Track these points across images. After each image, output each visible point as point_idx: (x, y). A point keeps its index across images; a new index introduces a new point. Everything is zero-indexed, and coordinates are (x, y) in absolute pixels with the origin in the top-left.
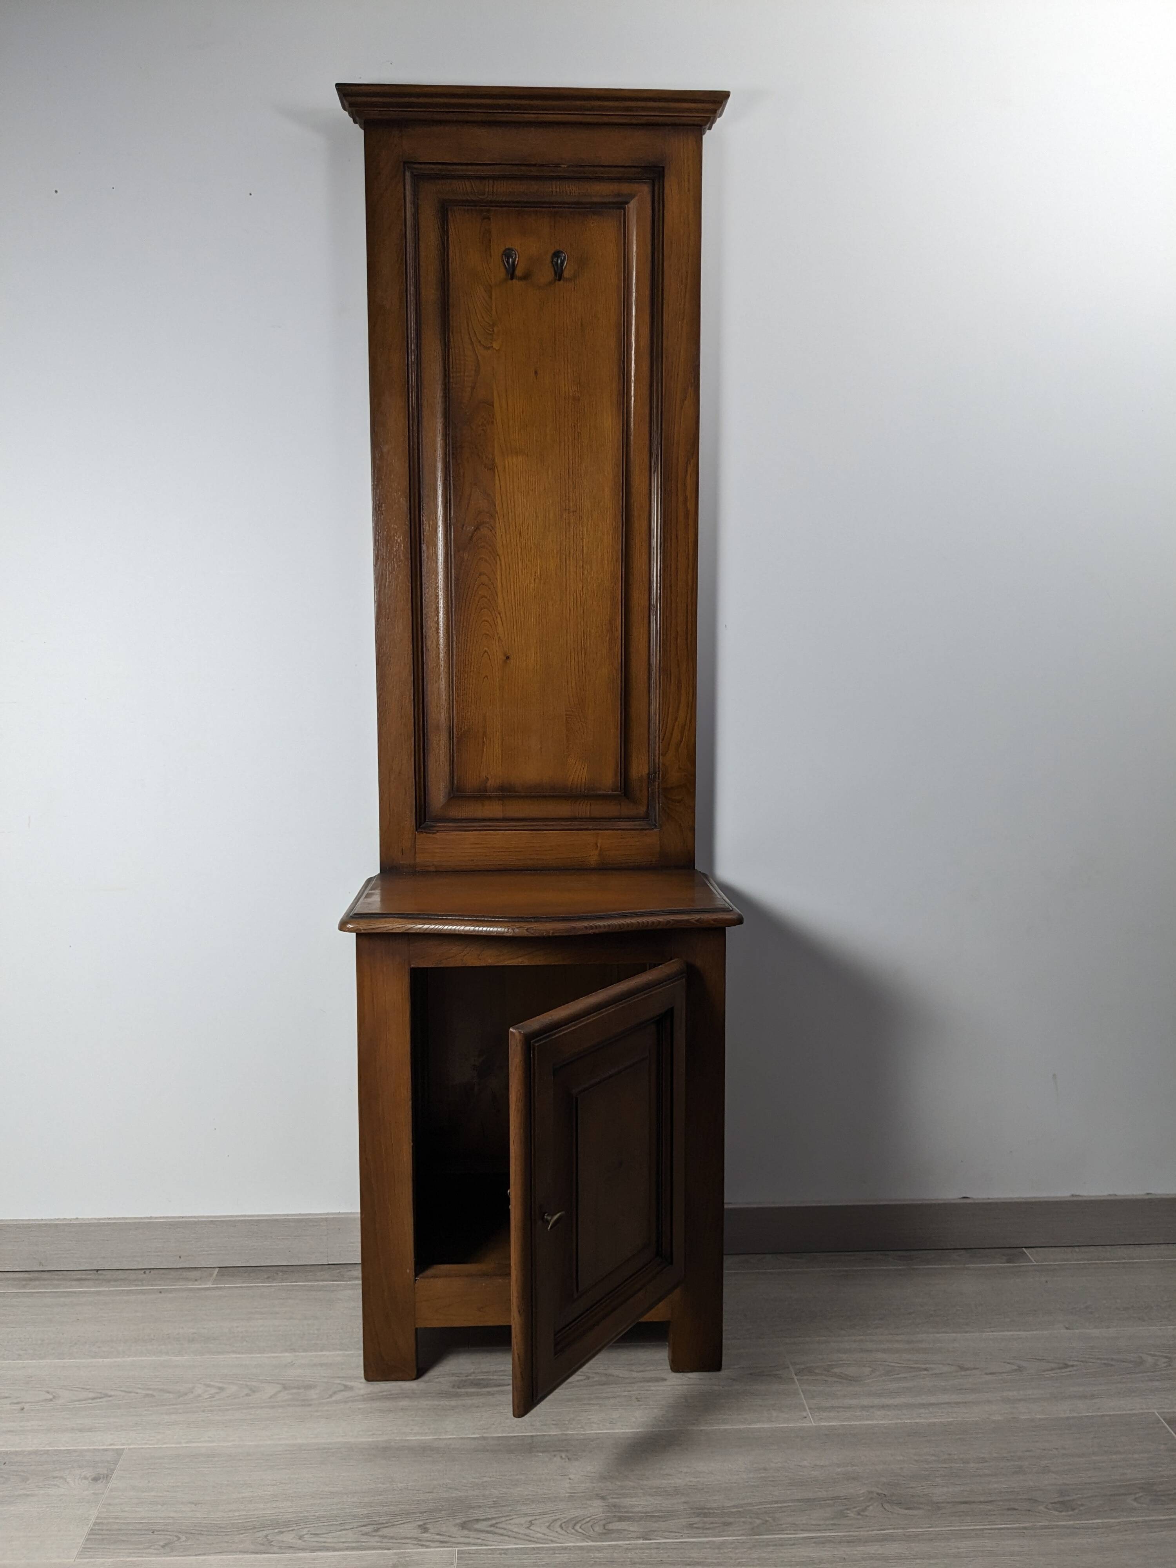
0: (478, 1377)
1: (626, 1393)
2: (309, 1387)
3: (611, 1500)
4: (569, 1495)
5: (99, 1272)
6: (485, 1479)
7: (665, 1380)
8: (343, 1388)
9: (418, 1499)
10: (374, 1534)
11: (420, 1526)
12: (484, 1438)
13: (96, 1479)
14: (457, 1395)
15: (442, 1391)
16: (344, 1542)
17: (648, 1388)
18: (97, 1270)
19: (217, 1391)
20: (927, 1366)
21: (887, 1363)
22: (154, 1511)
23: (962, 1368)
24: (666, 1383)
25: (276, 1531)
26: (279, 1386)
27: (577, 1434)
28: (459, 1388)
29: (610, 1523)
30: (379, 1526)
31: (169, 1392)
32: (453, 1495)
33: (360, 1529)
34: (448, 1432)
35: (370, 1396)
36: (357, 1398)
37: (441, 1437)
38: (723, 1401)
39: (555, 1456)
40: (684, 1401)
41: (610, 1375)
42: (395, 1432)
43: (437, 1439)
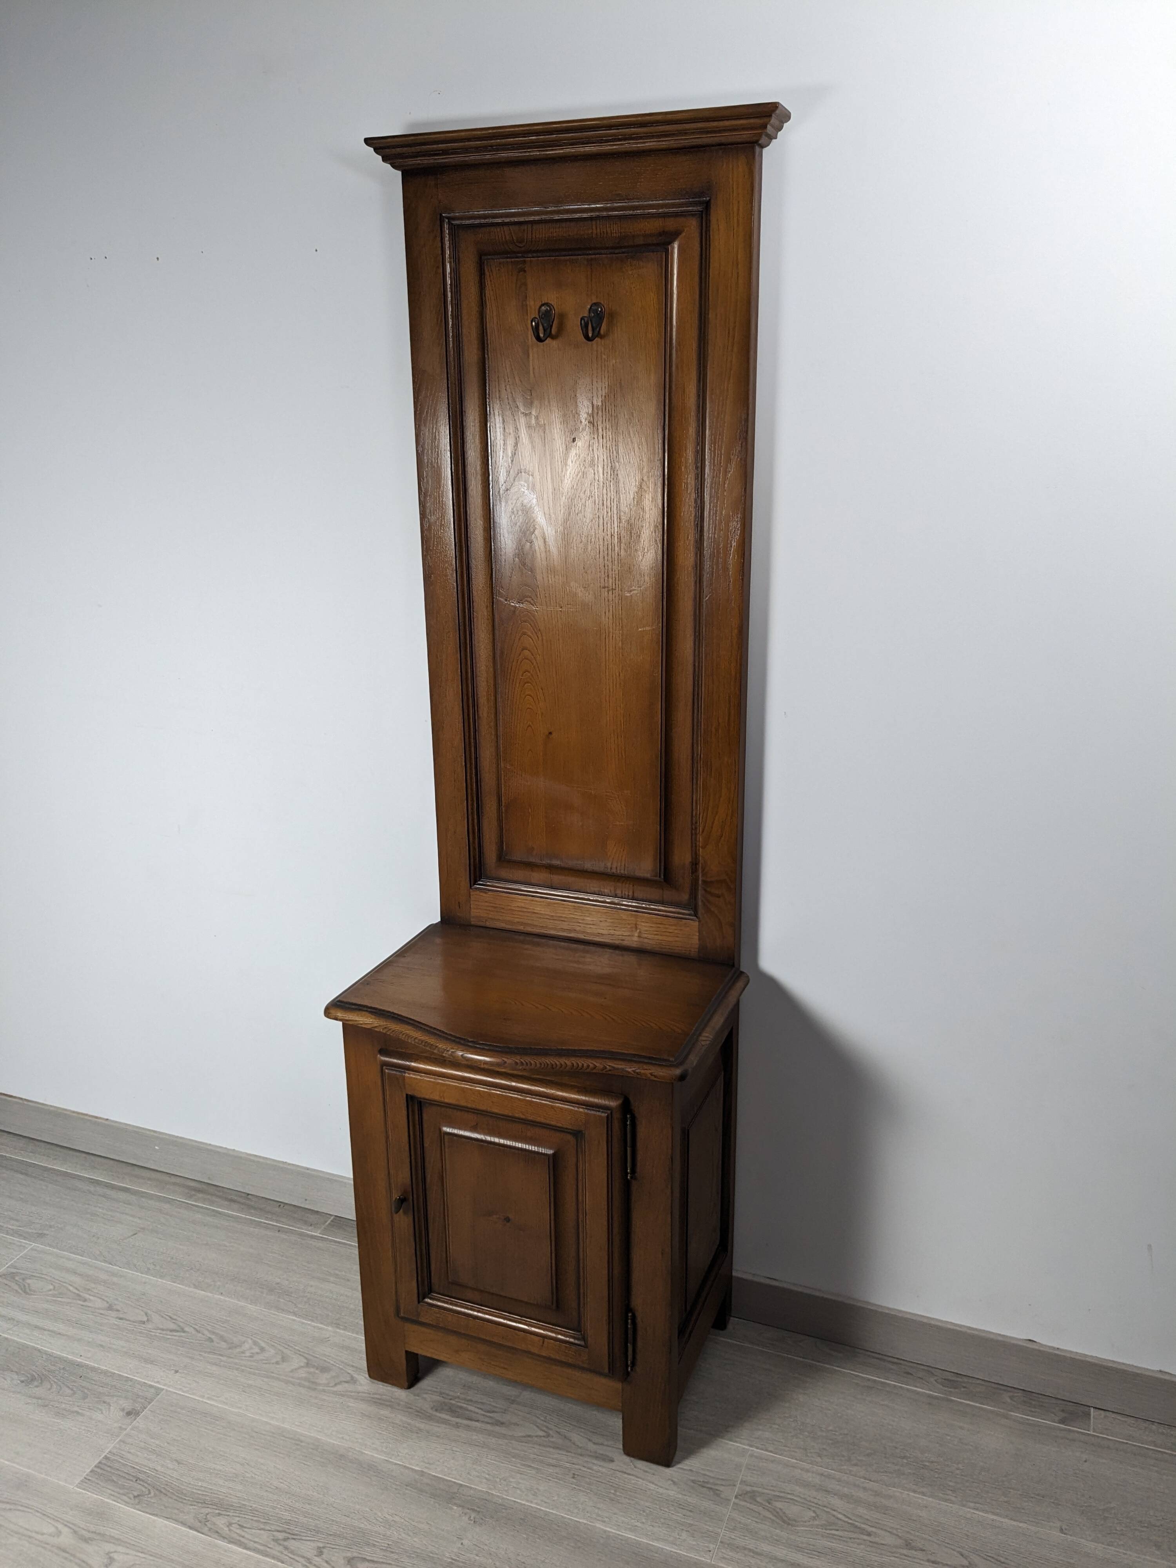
0: (459, 1403)
1: (568, 1465)
2: (324, 1370)
4: (450, 1560)
5: (249, 1196)
6: (397, 1519)
8: (348, 1379)
9: (334, 1519)
10: (282, 1542)
11: (319, 1548)
12: (422, 1473)
13: (129, 1414)
14: (430, 1418)
15: (421, 1409)
16: (255, 1542)
17: (590, 1465)
18: (248, 1194)
19: (258, 1351)
20: (874, 1530)
21: (835, 1513)
22: (149, 1460)
23: (908, 1545)
24: (611, 1465)
25: (217, 1511)
26: (304, 1361)
27: (498, 1496)
28: (436, 1410)
30: (290, 1536)
31: (225, 1341)
32: (362, 1526)
33: (275, 1533)
34: (398, 1455)
35: (364, 1395)
36: (353, 1394)
37: (391, 1460)
38: (647, 1504)
39: (465, 1514)
40: (613, 1491)
41: (568, 1439)
42: (360, 1441)
43: (386, 1460)
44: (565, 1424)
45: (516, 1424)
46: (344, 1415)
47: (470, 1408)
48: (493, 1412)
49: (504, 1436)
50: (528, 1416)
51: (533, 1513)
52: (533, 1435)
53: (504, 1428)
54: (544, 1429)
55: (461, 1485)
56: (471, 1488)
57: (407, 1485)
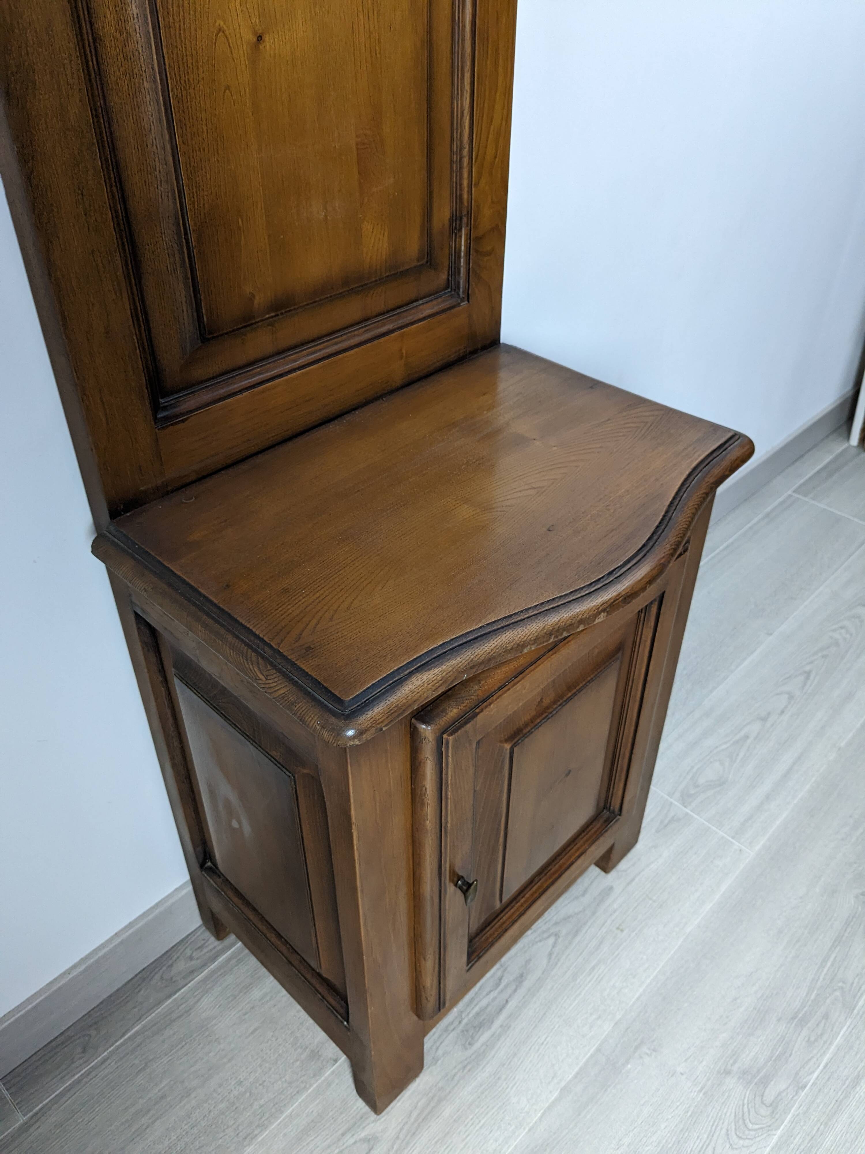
0: (471, 1015)
1: (603, 930)
3: (735, 1068)
4: (701, 1095)
7: (611, 888)
12: (565, 1090)
14: (480, 1056)
15: (461, 1063)
17: (610, 910)
20: (743, 732)
21: (721, 748)
24: (619, 890)
27: (625, 1014)
28: (471, 1045)
29: (762, 1096)
34: (528, 1113)
36: (397, 1146)
37: (531, 1125)
38: (674, 878)
39: (641, 1057)
41: (569, 917)
43: (530, 1130)
45: (528, 961)
47: (484, 1002)
48: (500, 979)
49: (541, 979)
51: (657, 986)
52: (550, 949)
53: (529, 976)
55: (598, 1050)
56: (605, 1040)
57: (579, 1115)
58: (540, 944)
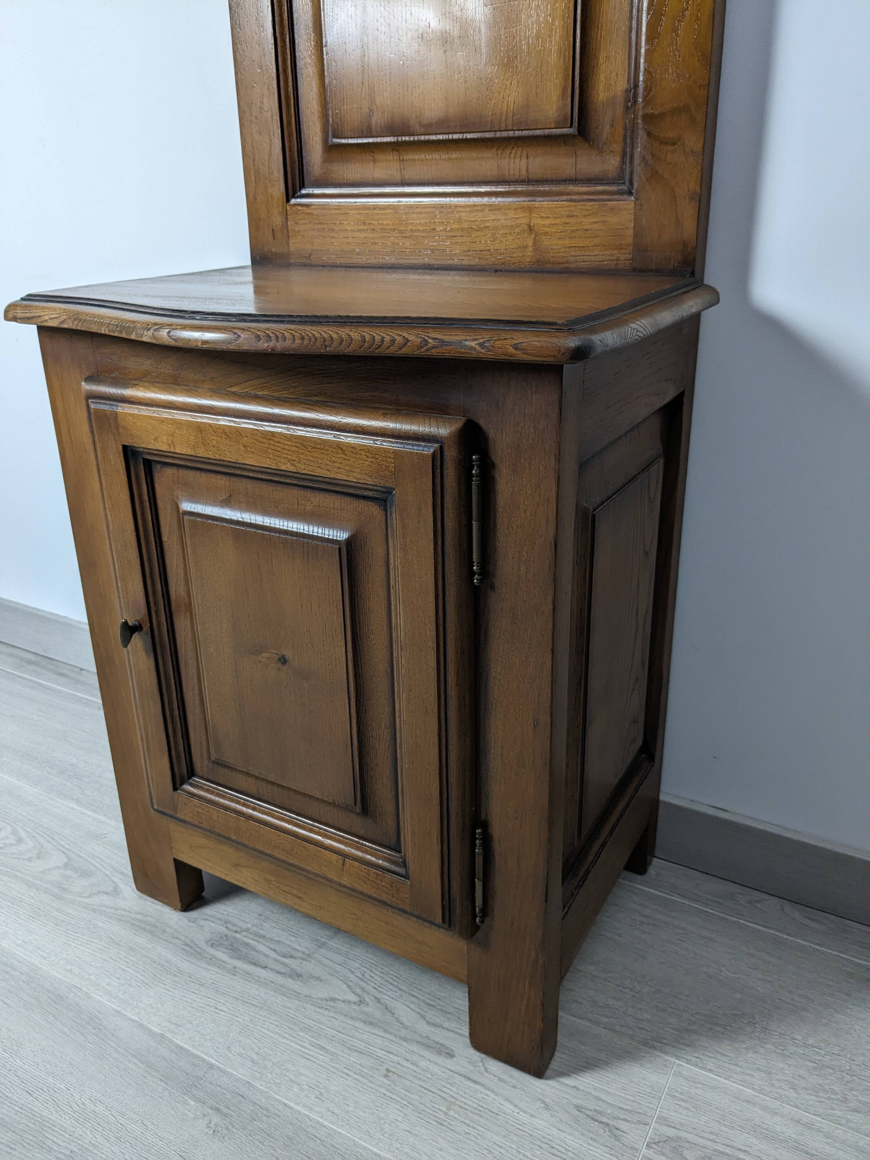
0: (245, 939)
1: (381, 1054)
2: (85, 874)
6: (99, 1108)
9: (10, 1096)
12: (162, 1039)
14: (200, 956)
17: (415, 1058)
24: (449, 1063)
26: (66, 860)
27: (263, 1093)
28: (212, 945)
32: (46, 1113)
34: (138, 1006)
35: (123, 912)
36: (108, 910)
37: (123, 1012)
38: (497, 1139)
39: (205, 1116)
40: (444, 1109)
41: (390, 1012)
42: (93, 978)
43: (117, 1011)
44: (391, 987)
45: (319, 979)
46: (85, 938)
47: (260, 947)
48: (292, 957)
49: (297, 995)
50: (339, 968)
51: (310, 1130)
52: (338, 998)
53: (300, 983)
54: (358, 991)
55: (212, 1066)
56: (225, 1072)
57: (133, 1056)
58: (344, 987)
